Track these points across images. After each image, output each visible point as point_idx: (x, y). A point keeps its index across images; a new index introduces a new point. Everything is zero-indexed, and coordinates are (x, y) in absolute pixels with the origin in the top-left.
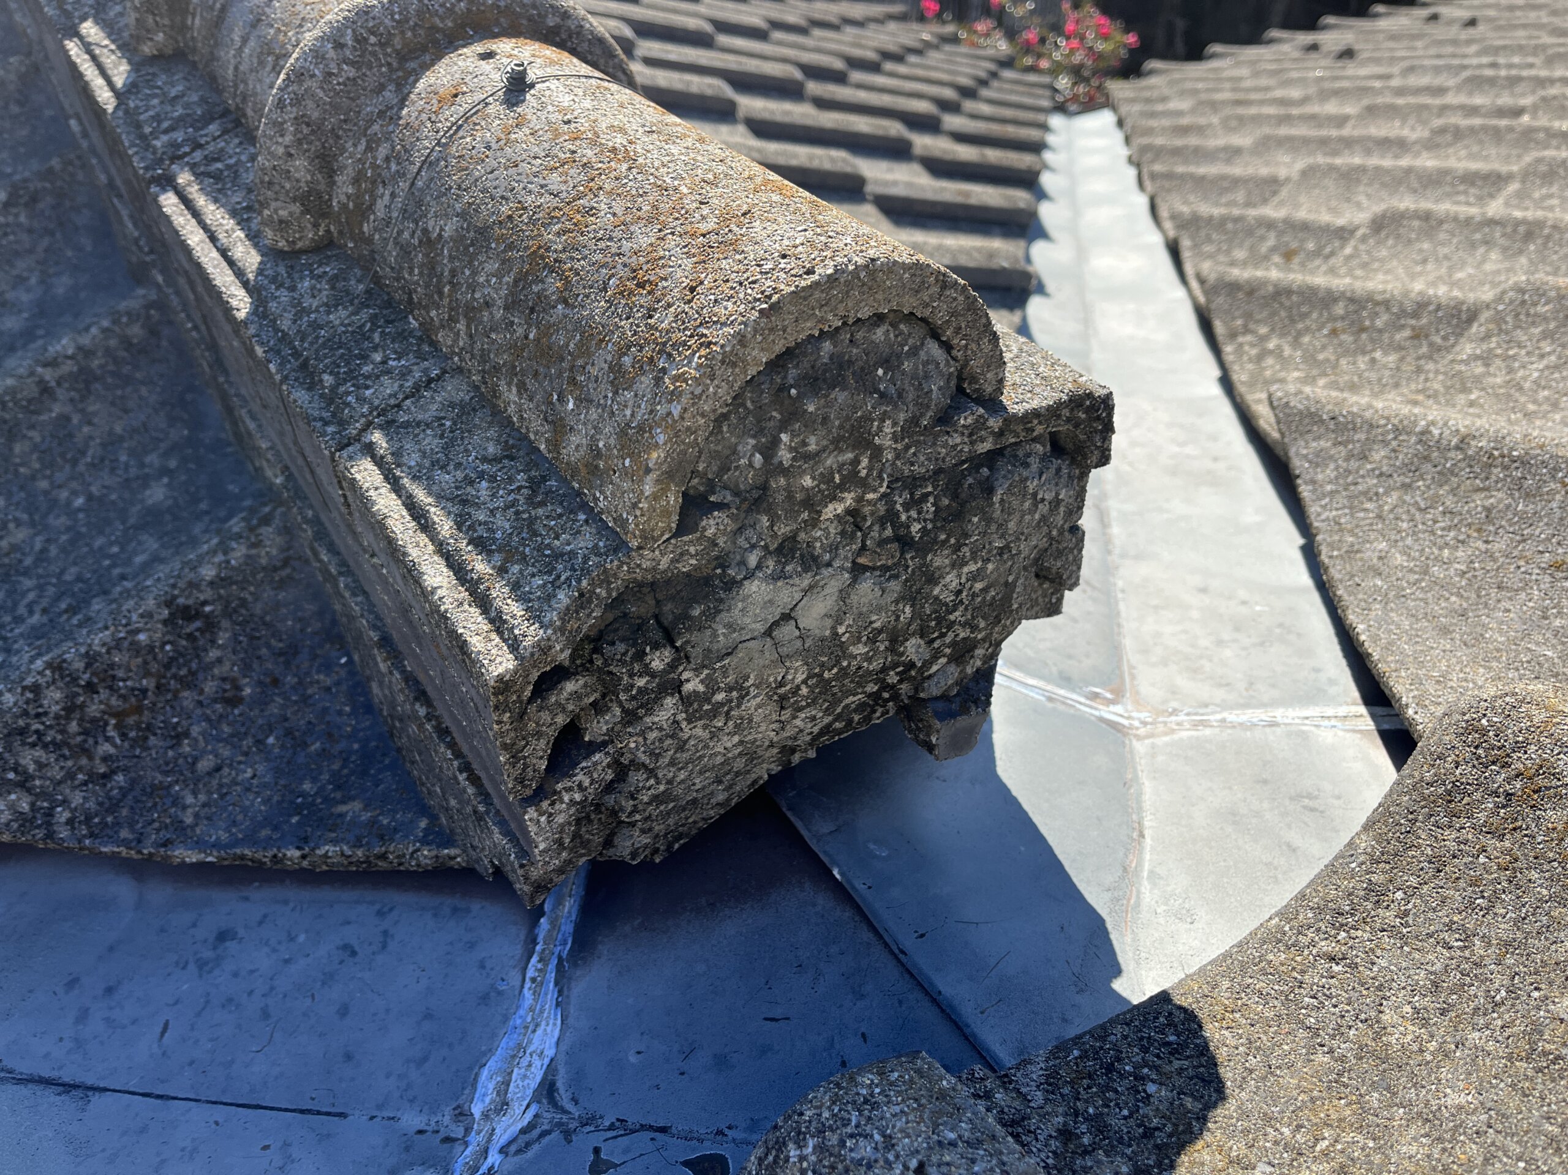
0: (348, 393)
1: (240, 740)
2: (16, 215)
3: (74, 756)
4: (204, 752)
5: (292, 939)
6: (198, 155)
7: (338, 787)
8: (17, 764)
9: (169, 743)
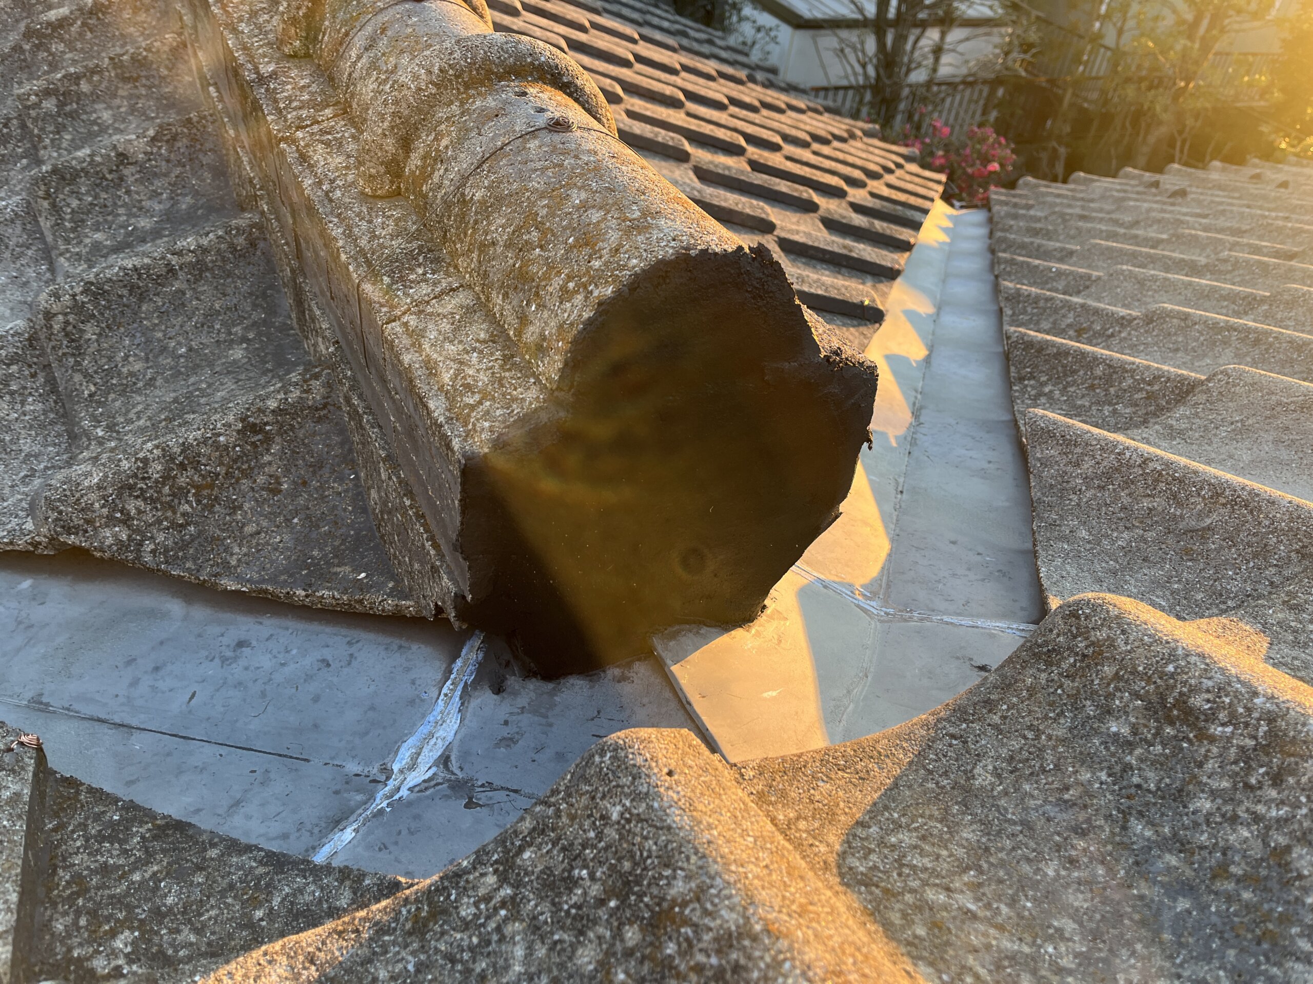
0: (399, 290)
1: (276, 517)
2: (160, 148)
3: (164, 509)
4: (250, 520)
5: (287, 651)
6: (316, 128)
7: (336, 556)
8: (123, 507)
9: (228, 511)
